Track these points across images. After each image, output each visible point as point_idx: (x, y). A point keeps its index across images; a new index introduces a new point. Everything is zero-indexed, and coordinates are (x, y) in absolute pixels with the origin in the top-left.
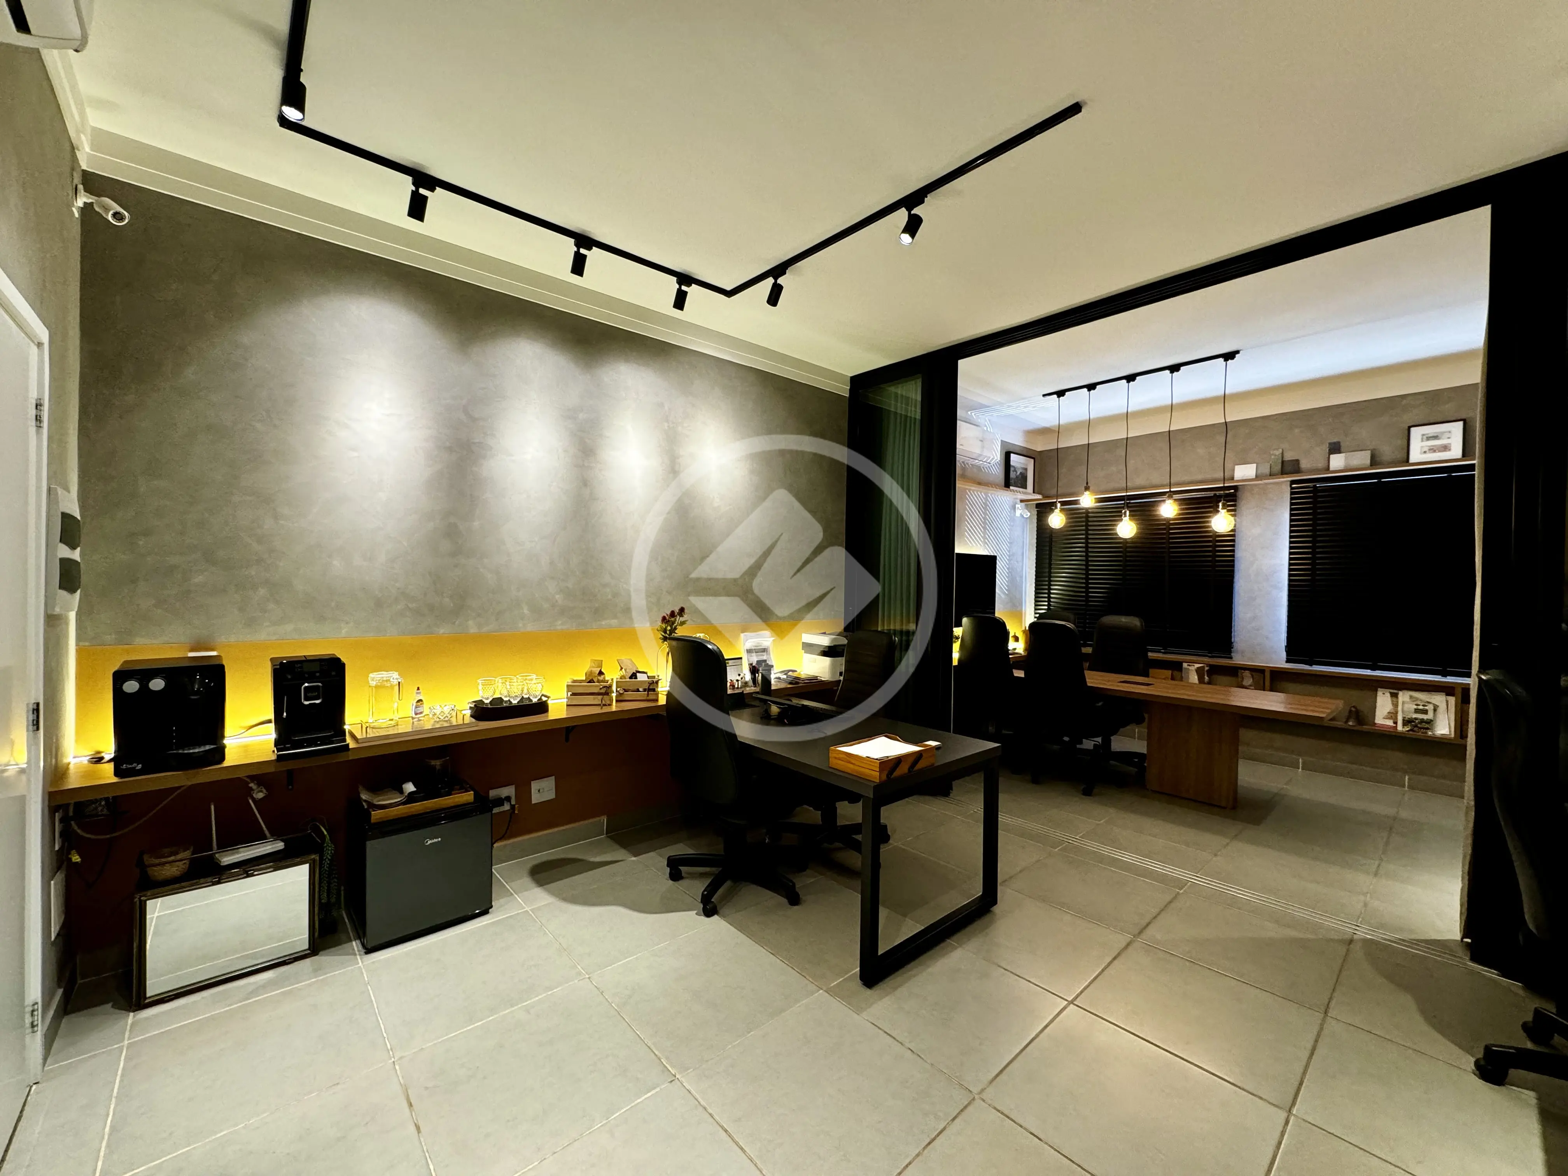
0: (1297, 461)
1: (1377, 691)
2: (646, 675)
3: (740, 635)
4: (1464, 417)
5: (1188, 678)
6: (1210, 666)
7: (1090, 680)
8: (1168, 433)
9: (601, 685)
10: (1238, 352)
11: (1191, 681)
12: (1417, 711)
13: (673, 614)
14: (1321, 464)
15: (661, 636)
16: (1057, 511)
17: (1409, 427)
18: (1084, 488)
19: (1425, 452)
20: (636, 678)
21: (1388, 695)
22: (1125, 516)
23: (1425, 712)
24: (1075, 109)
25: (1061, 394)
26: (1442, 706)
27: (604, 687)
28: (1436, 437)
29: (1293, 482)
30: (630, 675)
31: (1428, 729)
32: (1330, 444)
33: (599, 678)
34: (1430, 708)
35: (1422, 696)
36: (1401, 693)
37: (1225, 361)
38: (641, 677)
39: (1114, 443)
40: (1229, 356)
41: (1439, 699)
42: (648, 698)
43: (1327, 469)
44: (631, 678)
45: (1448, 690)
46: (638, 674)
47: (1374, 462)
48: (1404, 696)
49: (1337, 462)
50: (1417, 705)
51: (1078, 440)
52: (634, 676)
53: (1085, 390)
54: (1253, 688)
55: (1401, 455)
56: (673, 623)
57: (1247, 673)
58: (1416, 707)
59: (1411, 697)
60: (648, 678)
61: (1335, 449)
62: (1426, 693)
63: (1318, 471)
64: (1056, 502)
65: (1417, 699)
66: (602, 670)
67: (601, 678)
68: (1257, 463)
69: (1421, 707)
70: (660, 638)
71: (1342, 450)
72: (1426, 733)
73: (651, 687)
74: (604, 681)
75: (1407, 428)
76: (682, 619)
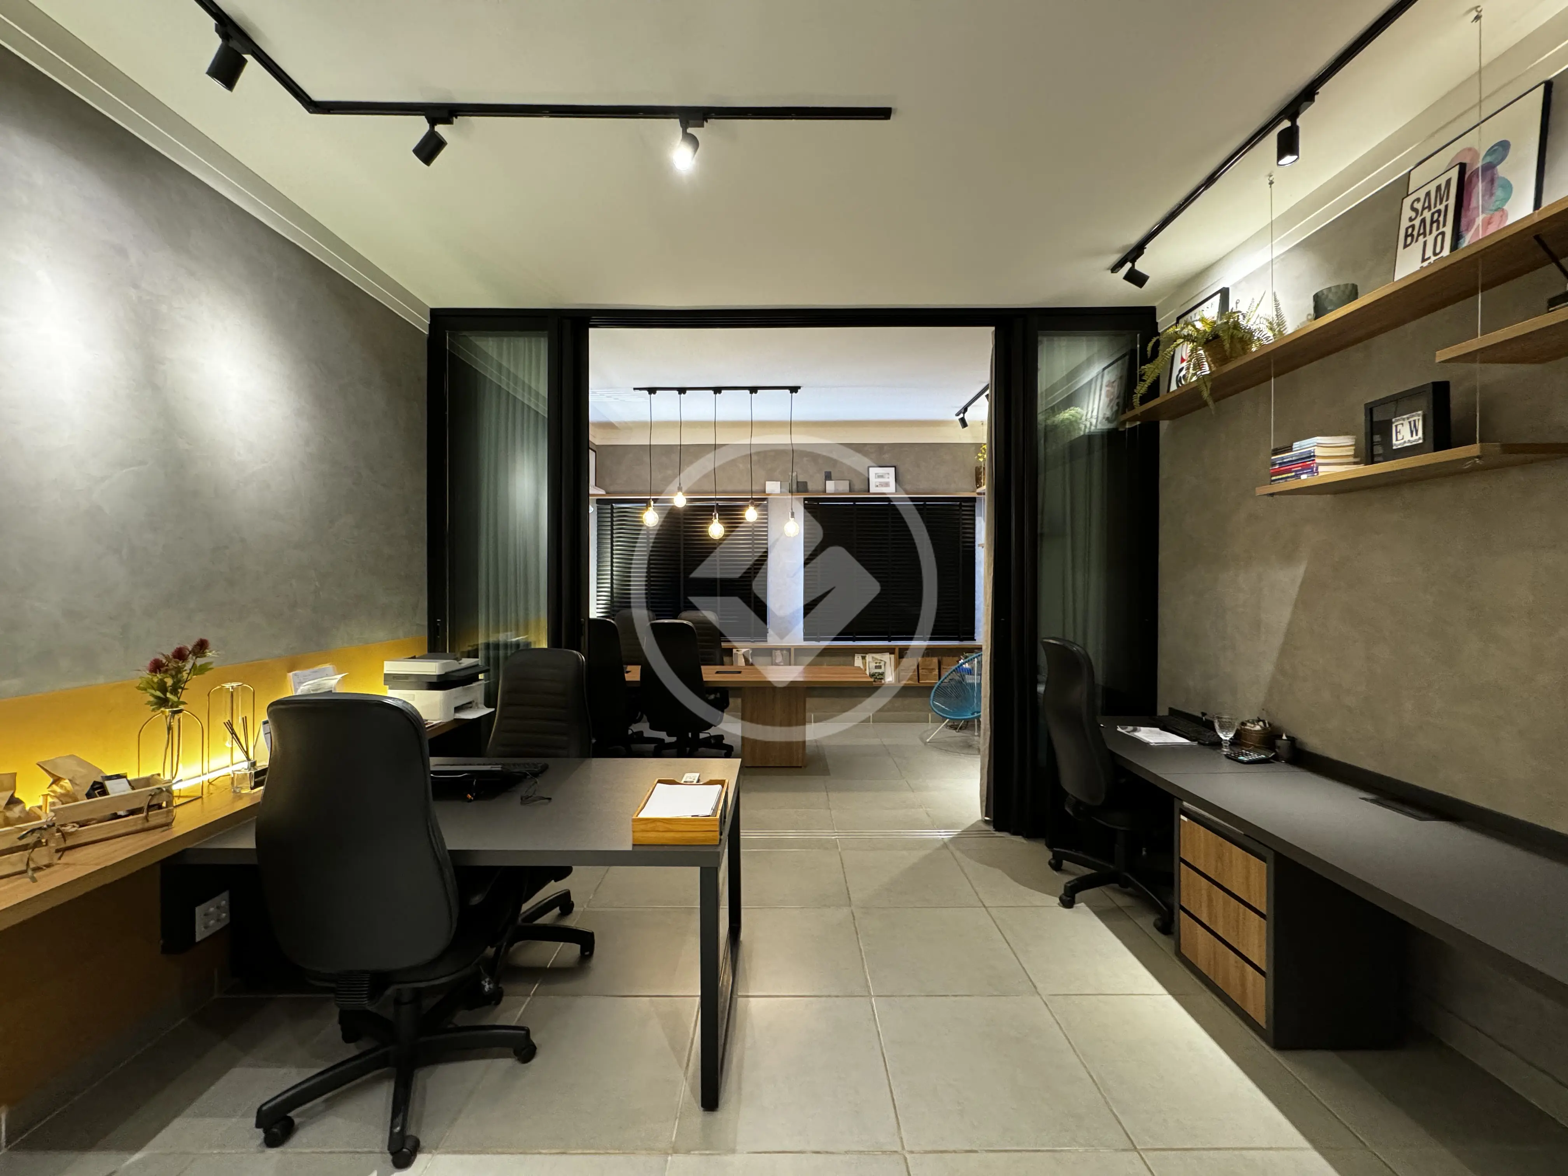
0: (806, 483)
1: (854, 656)
2: (125, 779)
3: (285, 677)
4: (895, 464)
5: (737, 661)
6: (753, 650)
7: (706, 675)
8: (714, 446)
9: (22, 829)
10: (799, 388)
11: (739, 665)
12: (876, 667)
13: (180, 655)
14: (821, 488)
15: (152, 699)
16: (651, 509)
17: (869, 467)
18: (677, 489)
19: (877, 486)
20: (104, 792)
21: (860, 658)
22: (715, 518)
23: (880, 667)
24: (884, 113)
25: (652, 391)
26: (888, 661)
27: (33, 831)
28: (882, 477)
29: (805, 499)
30: (87, 789)
31: (882, 679)
32: (825, 472)
33: (9, 814)
34: (882, 664)
35: (878, 656)
36: (867, 656)
37: (791, 392)
38: (116, 789)
39: (668, 449)
40: (794, 389)
41: (887, 657)
42: (147, 825)
43: (825, 491)
44: (89, 795)
45: (891, 650)
46: (108, 784)
47: (851, 491)
48: (869, 657)
49: (831, 486)
50: (876, 663)
51: (640, 439)
52: (98, 788)
53: (677, 392)
54: (782, 664)
55: (865, 487)
56: (179, 670)
57: (778, 653)
58: (875, 665)
59: (873, 657)
60: (133, 788)
61: (828, 477)
62: (880, 654)
63: (817, 492)
64: (650, 499)
65: (877, 659)
66: (17, 795)
67: (16, 812)
68: (781, 482)
69: (878, 664)
70: (149, 703)
71: (832, 478)
72: (881, 682)
73: (154, 802)
74: (29, 816)
75: (867, 467)
76: (200, 661)
